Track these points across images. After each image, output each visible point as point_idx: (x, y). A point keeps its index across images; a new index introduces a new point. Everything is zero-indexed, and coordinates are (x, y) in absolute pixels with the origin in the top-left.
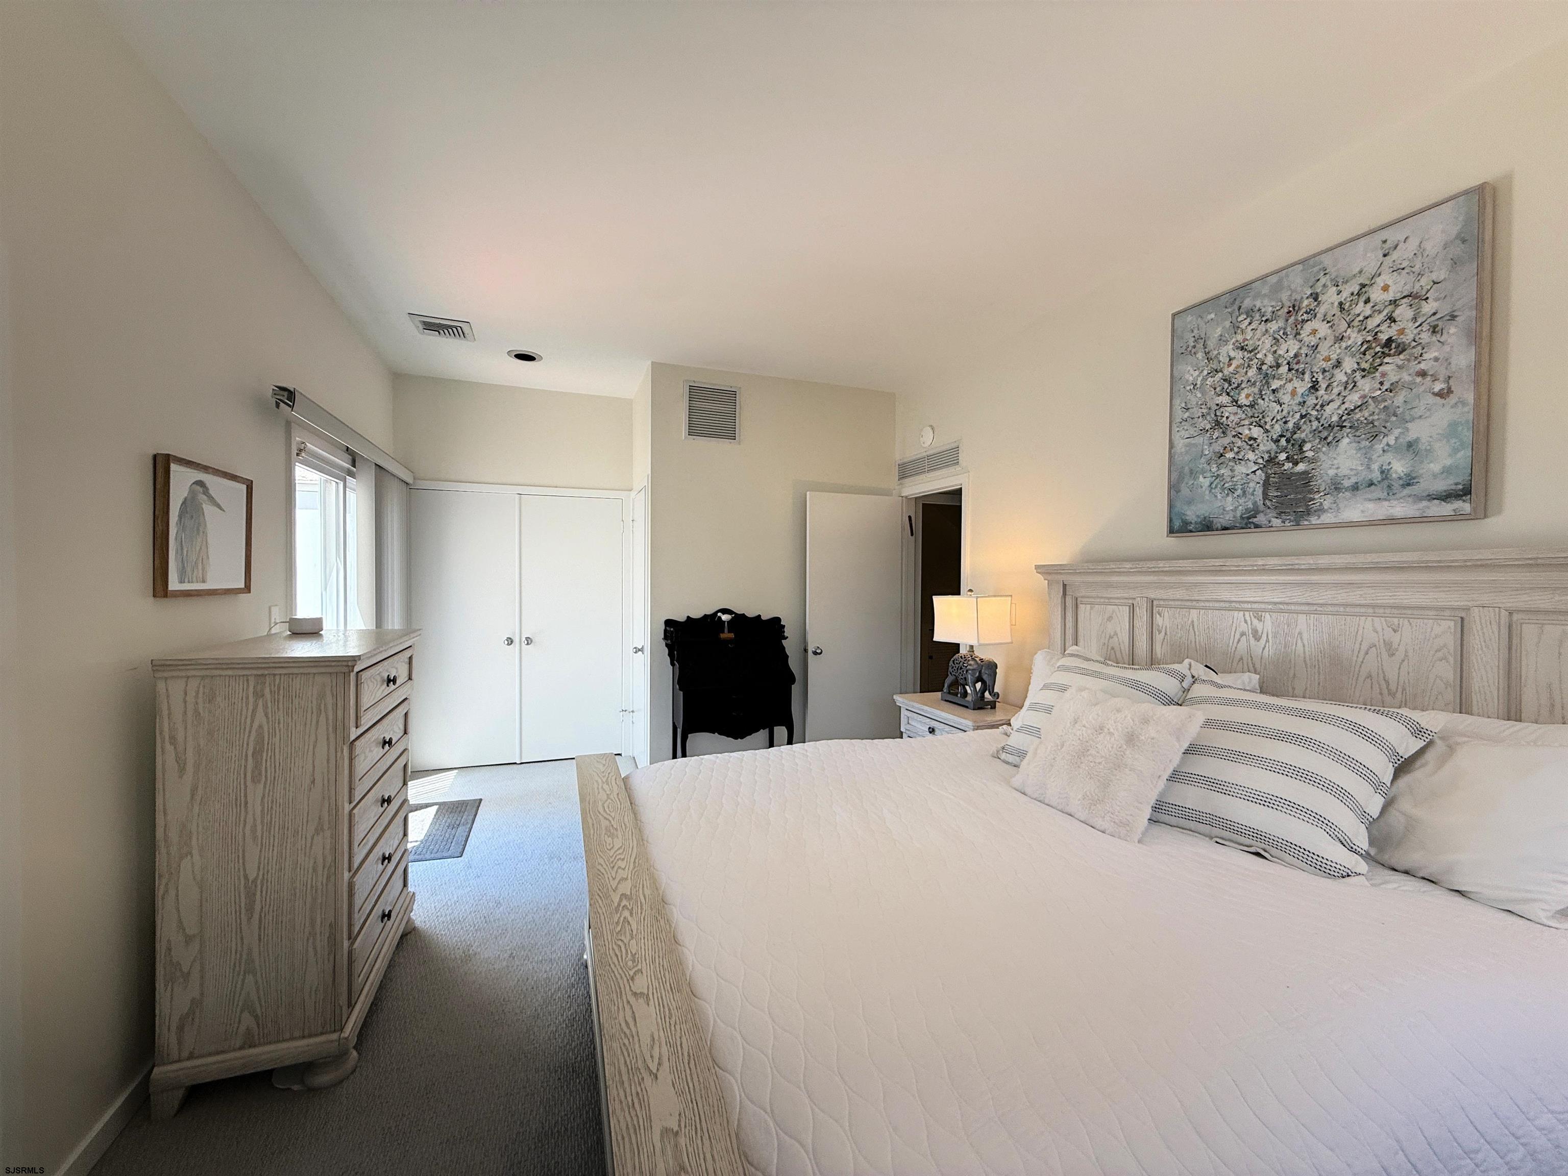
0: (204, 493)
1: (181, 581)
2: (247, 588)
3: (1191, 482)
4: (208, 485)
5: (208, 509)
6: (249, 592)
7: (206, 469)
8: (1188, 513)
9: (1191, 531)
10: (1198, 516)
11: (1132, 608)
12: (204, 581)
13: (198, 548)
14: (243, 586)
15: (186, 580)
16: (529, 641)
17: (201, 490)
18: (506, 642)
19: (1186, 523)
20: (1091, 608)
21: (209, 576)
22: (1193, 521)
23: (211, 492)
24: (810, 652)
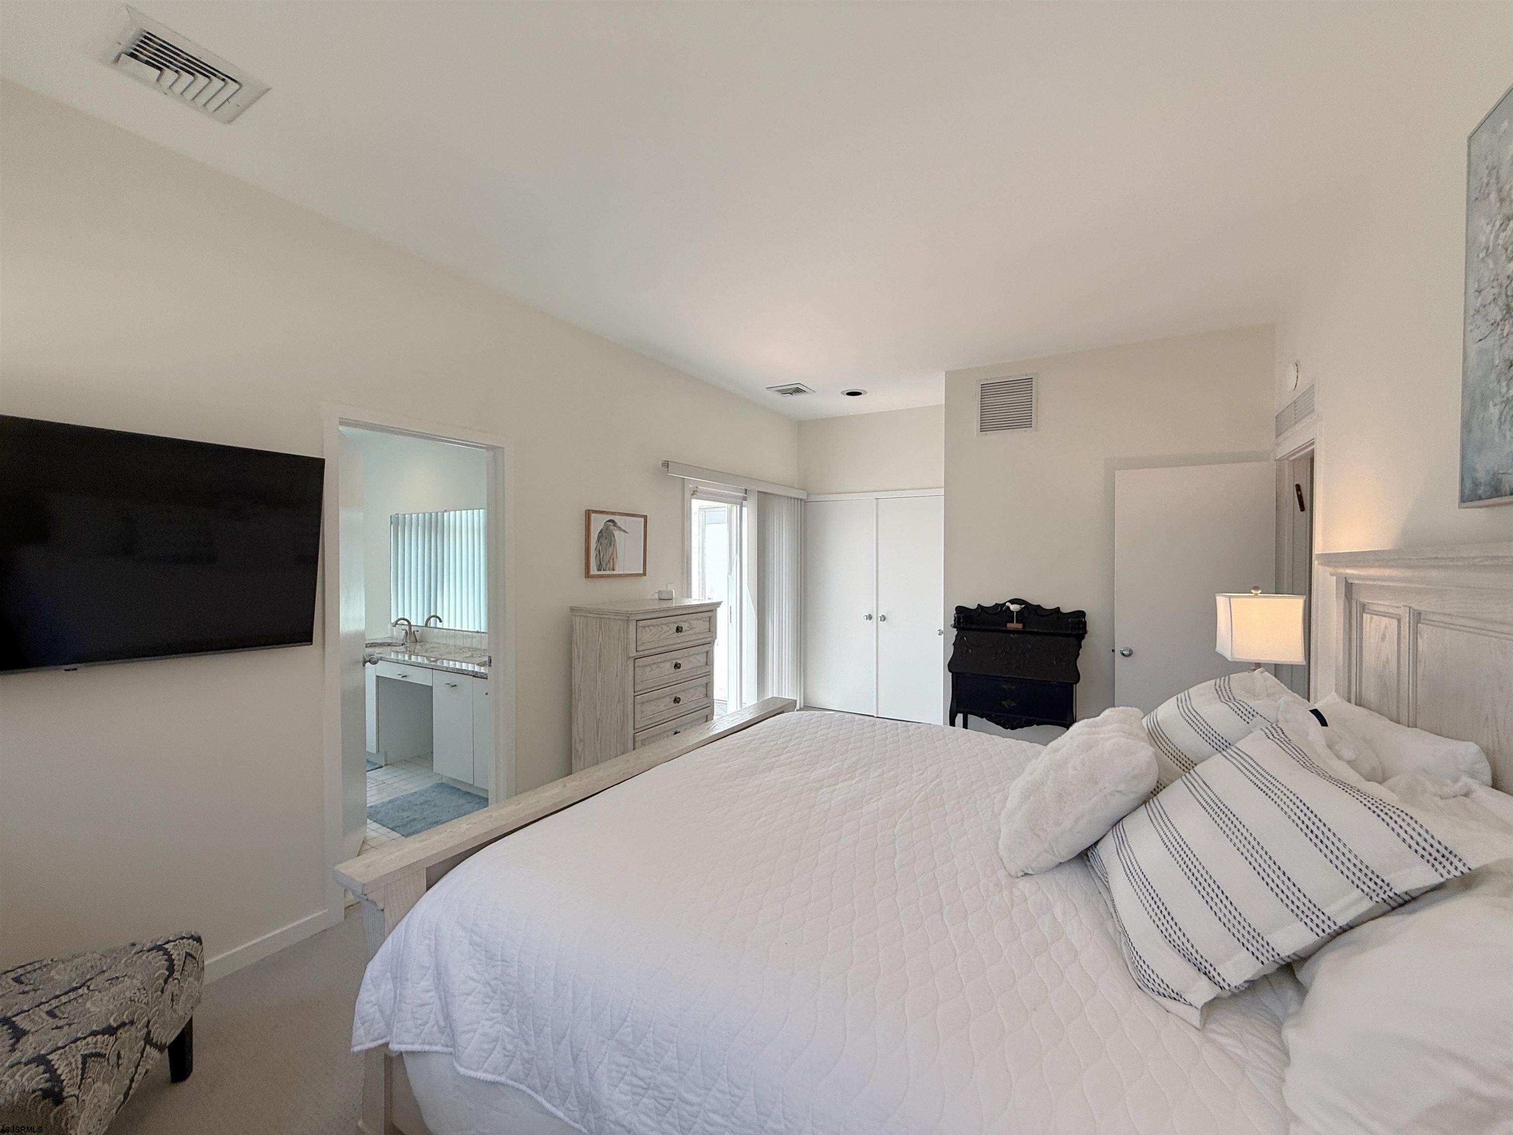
0: (614, 526)
1: (599, 570)
2: (644, 574)
3: (1482, 415)
4: (616, 521)
5: (617, 533)
6: (645, 575)
7: (614, 513)
8: (1479, 467)
9: (1480, 498)
10: (1488, 471)
11: (1399, 621)
12: (613, 570)
13: (610, 553)
14: (642, 572)
15: (602, 569)
16: (884, 618)
17: (612, 524)
18: (865, 618)
19: (1476, 484)
20: (1371, 619)
21: (617, 568)
22: (1482, 481)
23: (619, 524)
24: (1117, 651)
